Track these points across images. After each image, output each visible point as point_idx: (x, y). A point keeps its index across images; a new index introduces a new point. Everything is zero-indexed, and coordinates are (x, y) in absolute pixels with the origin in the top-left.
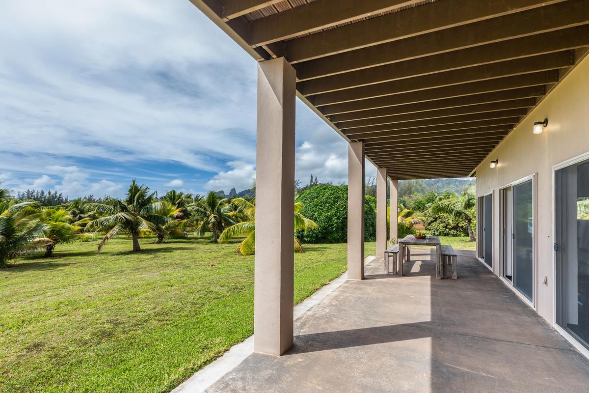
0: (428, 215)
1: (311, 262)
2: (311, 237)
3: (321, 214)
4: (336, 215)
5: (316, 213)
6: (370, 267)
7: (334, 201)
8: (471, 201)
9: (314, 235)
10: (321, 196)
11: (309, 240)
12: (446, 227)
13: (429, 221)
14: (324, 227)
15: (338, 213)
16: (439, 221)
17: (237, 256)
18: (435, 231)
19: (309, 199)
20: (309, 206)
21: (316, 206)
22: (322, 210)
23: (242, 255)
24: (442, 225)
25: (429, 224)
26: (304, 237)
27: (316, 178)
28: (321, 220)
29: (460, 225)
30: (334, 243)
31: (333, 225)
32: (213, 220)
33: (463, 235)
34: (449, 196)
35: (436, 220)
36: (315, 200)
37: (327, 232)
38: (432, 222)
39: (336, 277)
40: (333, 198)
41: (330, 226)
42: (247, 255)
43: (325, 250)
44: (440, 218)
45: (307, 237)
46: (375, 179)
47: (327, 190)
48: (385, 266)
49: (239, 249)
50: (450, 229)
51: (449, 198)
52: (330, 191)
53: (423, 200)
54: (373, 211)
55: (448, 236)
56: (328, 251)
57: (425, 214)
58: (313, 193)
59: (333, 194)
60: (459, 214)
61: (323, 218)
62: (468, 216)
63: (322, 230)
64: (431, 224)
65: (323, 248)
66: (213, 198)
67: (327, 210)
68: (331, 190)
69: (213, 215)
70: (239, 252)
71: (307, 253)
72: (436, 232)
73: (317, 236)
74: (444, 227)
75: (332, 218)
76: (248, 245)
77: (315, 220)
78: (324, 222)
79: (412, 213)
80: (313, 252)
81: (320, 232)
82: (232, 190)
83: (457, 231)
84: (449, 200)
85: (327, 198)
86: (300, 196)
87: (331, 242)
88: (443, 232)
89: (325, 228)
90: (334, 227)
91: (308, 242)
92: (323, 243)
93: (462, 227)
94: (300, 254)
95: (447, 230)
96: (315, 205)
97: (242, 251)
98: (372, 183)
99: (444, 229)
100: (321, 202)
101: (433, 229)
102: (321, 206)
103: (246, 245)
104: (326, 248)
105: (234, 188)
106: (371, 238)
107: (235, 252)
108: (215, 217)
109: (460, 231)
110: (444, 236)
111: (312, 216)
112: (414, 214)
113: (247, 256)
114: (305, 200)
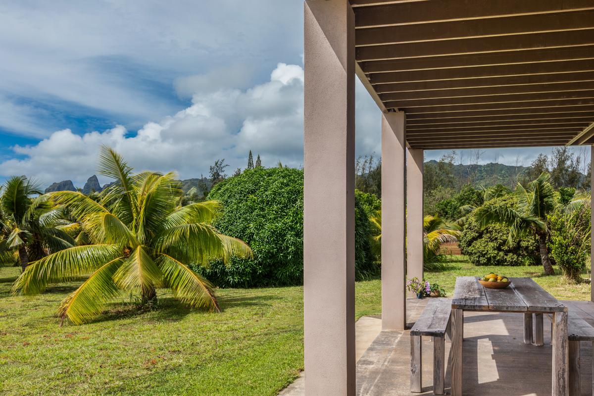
0: (467, 226)
1: (229, 339)
2: (242, 274)
3: (261, 226)
4: (292, 228)
5: (251, 225)
6: (371, 367)
7: (289, 198)
8: (545, 200)
9: (248, 270)
10: (262, 189)
11: (236, 280)
12: (499, 249)
13: (469, 238)
14: (269, 252)
15: (297, 223)
16: (486, 237)
17: (58, 328)
18: (479, 257)
19: (237, 196)
20: (237, 209)
21: (252, 209)
22: (264, 217)
23: (71, 323)
24: (491, 244)
25: (469, 243)
26: (226, 274)
27: (259, 158)
28: (262, 239)
29: (524, 244)
30: (290, 285)
31: (288, 248)
32: (17, 241)
33: (527, 263)
34: (501, 191)
35: (480, 236)
36: (251, 196)
37: (274, 264)
38: (474, 239)
39: (284, 387)
40: (288, 193)
41: (280, 250)
42: (87, 322)
43: (269, 302)
44: (487, 232)
45: (232, 274)
46: (368, 161)
47: (274, 177)
48: (413, 372)
49: (65, 310)
50: (507, 253)
51: (502, 195)
52: (281, 180)
53: (453, 199)
54: (367, 220)
55: (503, 265)
56: (276, 304)
57: (462, 225)
58: (245, 182)
59: (287, 185)
60: (525, 224)
61: (265, 233)
62: (541, 229)
63: (265, 259)
64: (473, 244)
65: (265, 298)
66: (20, 192)
67: (275, 219)
68: (283, 177)
69: (18, 230)
70: (63, 315)
71: (229, 311)
72: (481, 258)
73: (254, 271)
74: (495, 249)
75: (285, 235)
76: (87, 299)
77: (250, 240)
78: (268, 243)
79: (439, 223)
80: (241, 310)
81: (260, 264)
82: (90, 180)
83: (519, 255)
84: (503, 198)
85: (275, 193)
86: (219, 189)
87: (283, 284)
88: (494, 257)
89: (271, 255)
90: (289, 253)
91: (236, 286)
92: (267, 285)
93: (527, 247)
94: (212, 315)
95: (501, 253)
96: (250, 207)
97: (71, 314)
98: (364, 169)
99: (496, 252)
100: (262, 202)
101: (476, 254)
102: (262, 209)
103: (83, 299)
104: (271, 298)
105: (95, 176)
106: (364, 274)
107: (56, 317)
108: (22, 235)
109: (524, 256)
110: (496, 265)
111: (244, 230)
112: (442, 225)
113: (83, 327)
114: (229, 197)
